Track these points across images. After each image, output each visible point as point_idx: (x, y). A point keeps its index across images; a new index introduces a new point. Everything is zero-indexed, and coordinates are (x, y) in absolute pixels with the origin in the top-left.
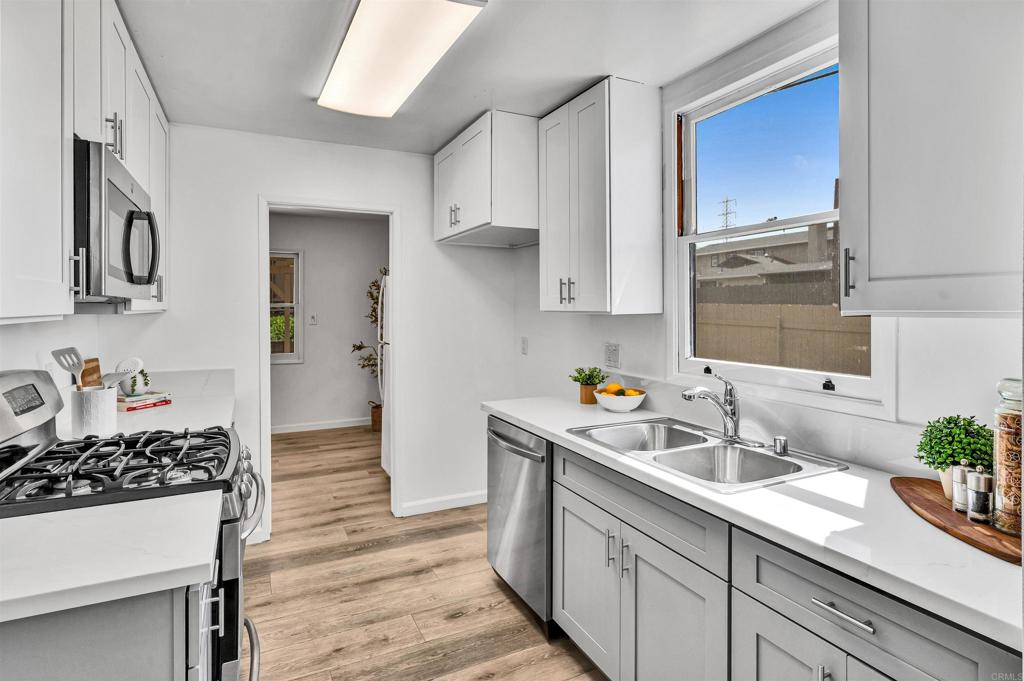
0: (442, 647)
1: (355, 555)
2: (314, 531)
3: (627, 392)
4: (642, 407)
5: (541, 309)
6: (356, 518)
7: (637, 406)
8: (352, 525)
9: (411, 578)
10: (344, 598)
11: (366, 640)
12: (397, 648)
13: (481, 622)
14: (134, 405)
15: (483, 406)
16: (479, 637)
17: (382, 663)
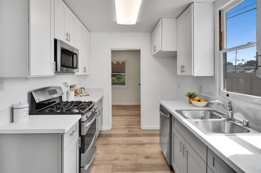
0: (141, 165)
1: (128, 137)
2: (121, 129)
3: (201, 101)
4: (207, 106)
5: (178, 74)
6: (132, 128)
7: (205, 105)
8: (130, 129)
9: (140, 145)
10: (122, 147)
11: (123, 158)
12: (130, 162)
13: (153, 161)
14: (81, 95)
15: (159, 102)
16: (151, 165)
17: (125, 164)
